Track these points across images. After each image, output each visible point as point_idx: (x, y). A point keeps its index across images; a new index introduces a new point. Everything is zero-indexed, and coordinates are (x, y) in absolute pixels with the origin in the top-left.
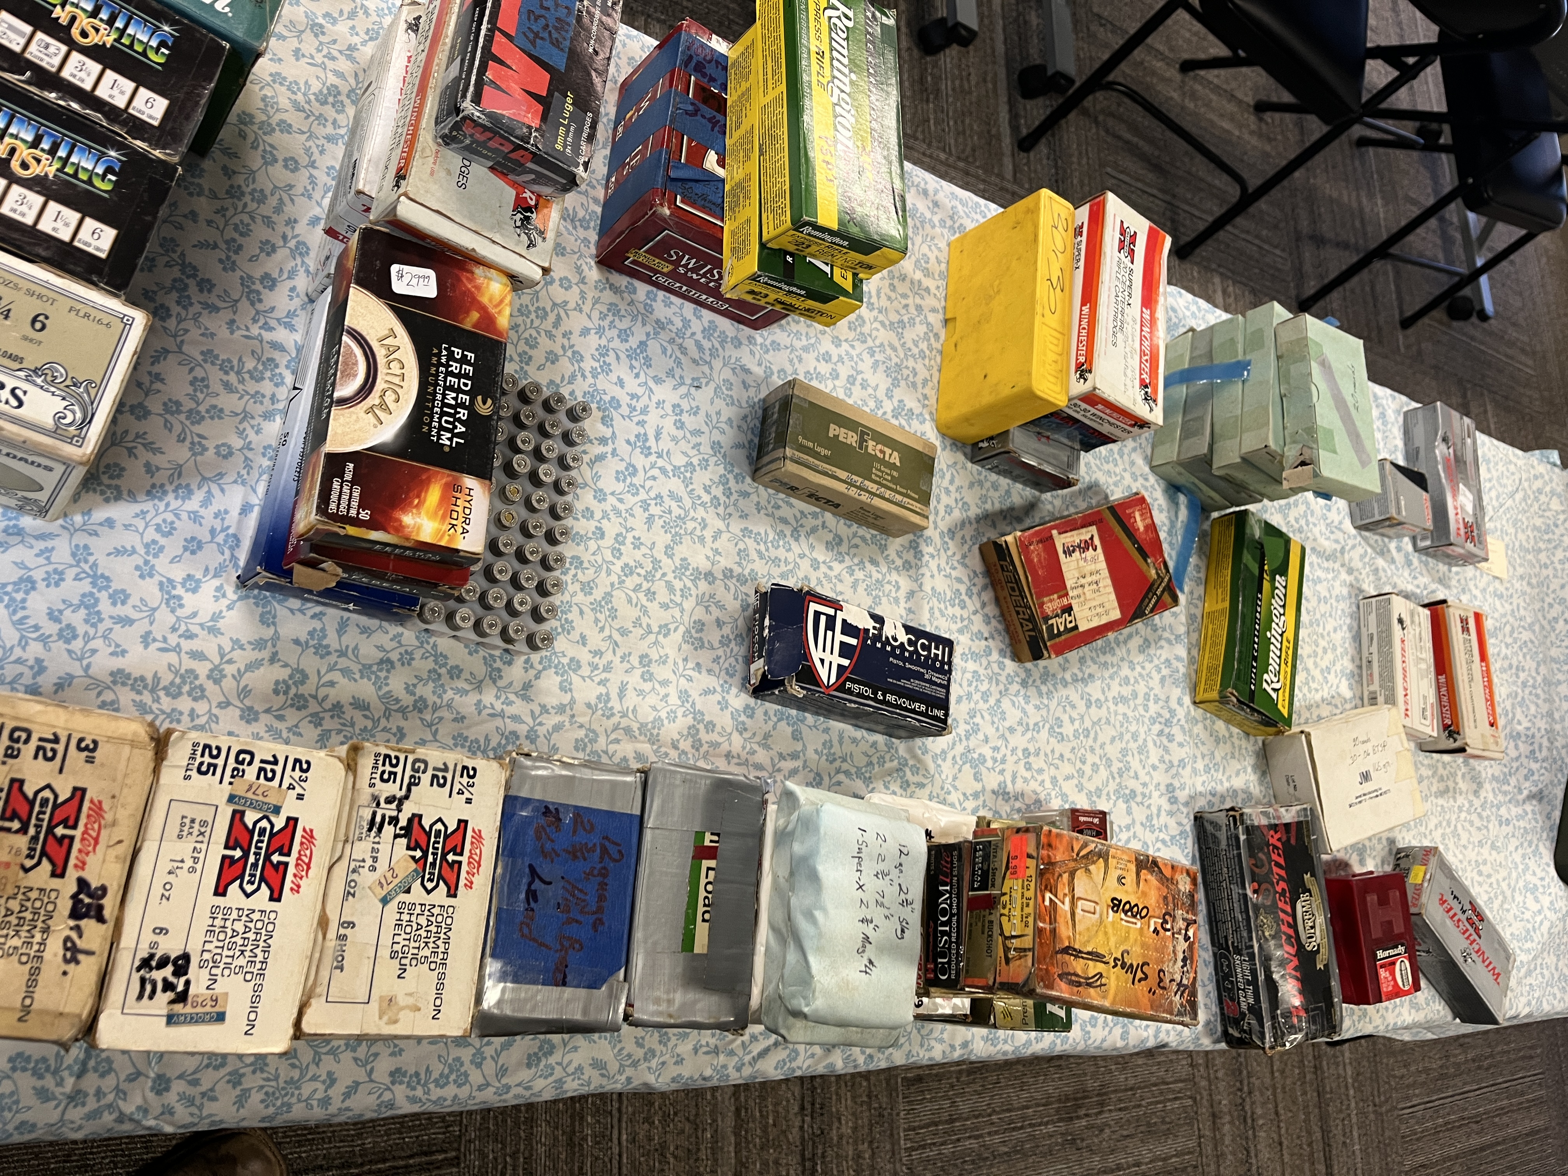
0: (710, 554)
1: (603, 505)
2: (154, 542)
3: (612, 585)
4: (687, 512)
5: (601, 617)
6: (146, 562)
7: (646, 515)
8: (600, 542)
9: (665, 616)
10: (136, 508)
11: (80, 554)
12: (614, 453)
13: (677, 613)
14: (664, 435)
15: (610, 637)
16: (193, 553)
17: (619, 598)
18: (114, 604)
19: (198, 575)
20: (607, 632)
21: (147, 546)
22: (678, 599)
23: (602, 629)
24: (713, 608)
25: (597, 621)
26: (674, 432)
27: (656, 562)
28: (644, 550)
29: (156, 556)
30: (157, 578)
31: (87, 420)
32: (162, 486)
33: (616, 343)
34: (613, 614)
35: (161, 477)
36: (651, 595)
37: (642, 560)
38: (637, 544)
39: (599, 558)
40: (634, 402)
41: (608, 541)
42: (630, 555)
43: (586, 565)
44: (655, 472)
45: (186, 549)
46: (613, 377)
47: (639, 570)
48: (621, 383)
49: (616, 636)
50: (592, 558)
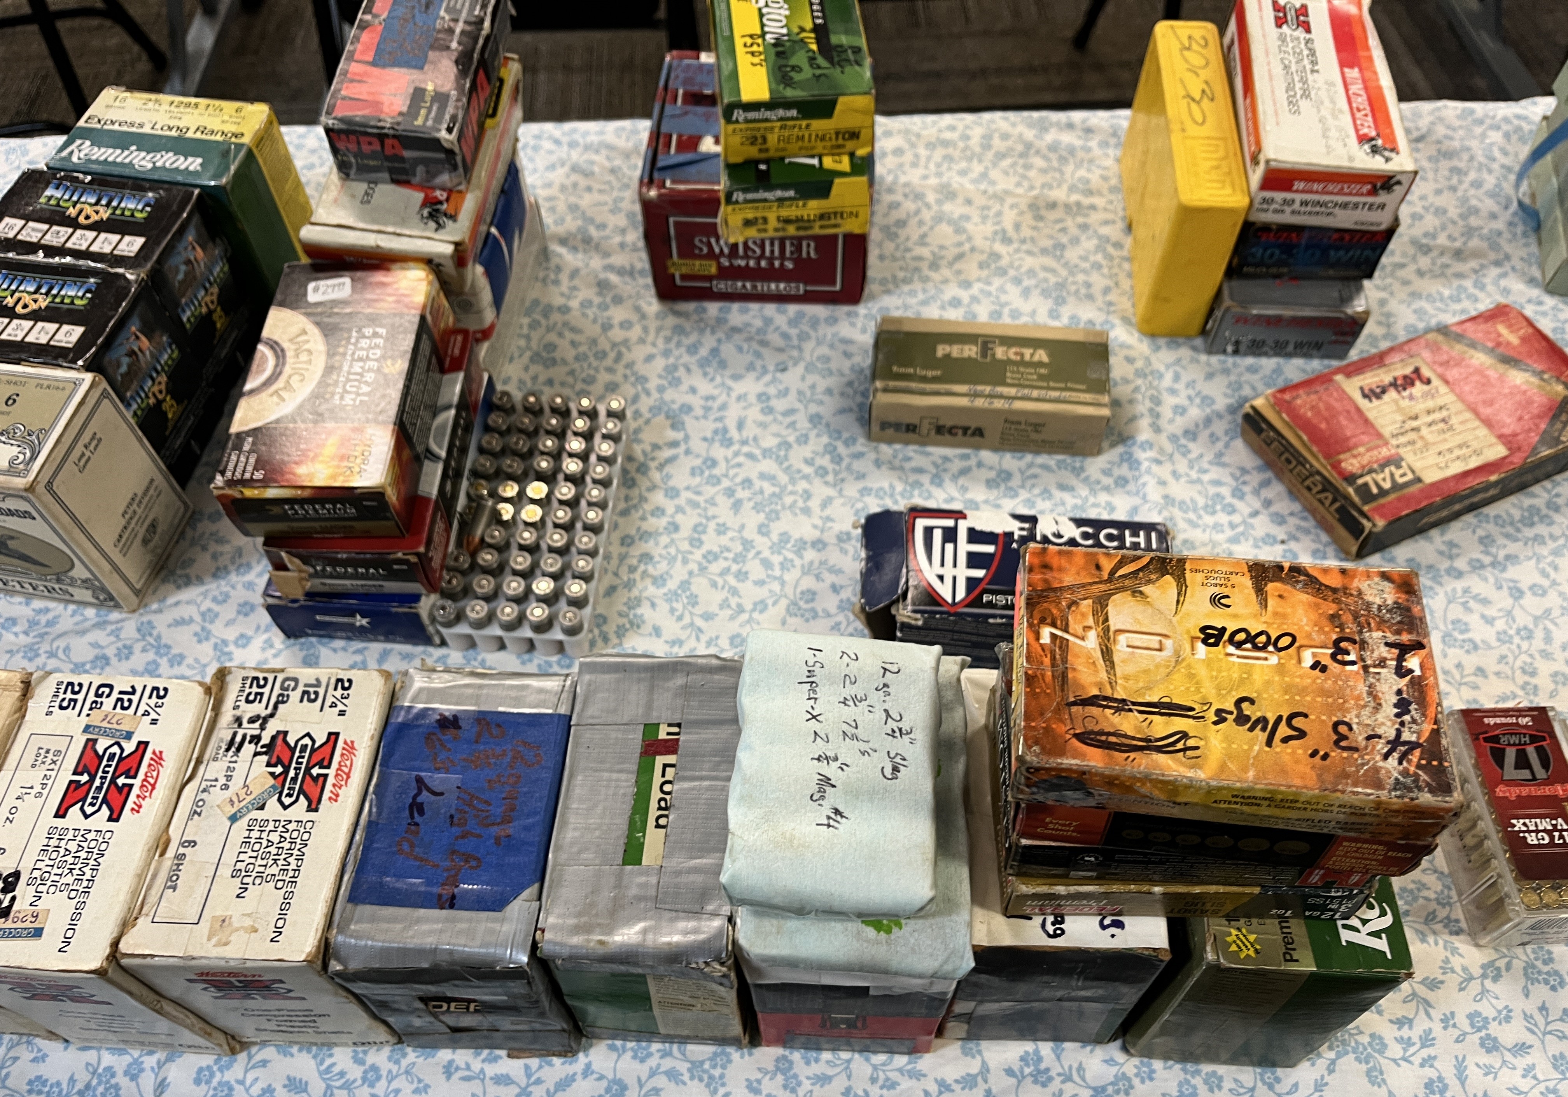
0: (819, 523)
1: (676, 501)
2: (209, 610)
3: (691, 573)
4: (783, 488)
5: (679, 606)
6: (203, 629)
7: (732, 500)
8: (674, 536)
9: (762, 593)
10: (202, 589)
11: (144, 631)
12: (688, 452)
13: (776, 587)
14: (749, 423)
15: (692, 624)
16: (246, 615)
17: (700, 586)
18: (172, 666)
19: (250, 633)
20: (687, 620)
21: (203, 615)
22: (777, 573)
23: (680, 618)
24: (826, 575)
25: (672, 610)
26: (761, 418)
27: (747, 544)
28: (730, 534)
29: (212, 622)
30: (213, 640)
31: (33, 458)
32: (225, 568)
33: (686, 358)
34: (694, 601)
35: (224, 560)
36: (742, 576)
37: (730, 544)
38: (722, 529)
39: (673, 551)
40: (710, 403)
41: (685, 531)
42: (711, 541)
43: (657, 559)
44: (741, 459)
45: (239, 612)
46: (684, 387)
47: (726, 554)
48: (693, 390)
49: (699, 622)
50: (664, 552)
